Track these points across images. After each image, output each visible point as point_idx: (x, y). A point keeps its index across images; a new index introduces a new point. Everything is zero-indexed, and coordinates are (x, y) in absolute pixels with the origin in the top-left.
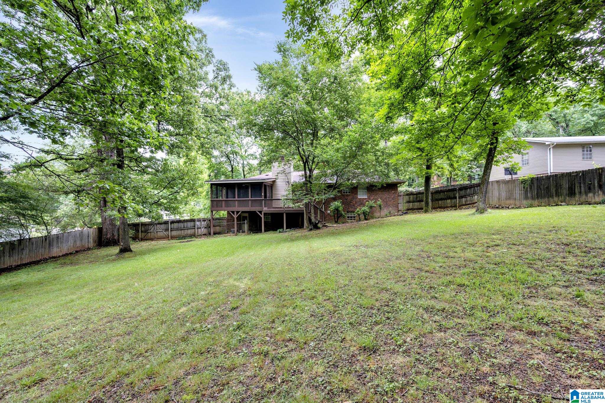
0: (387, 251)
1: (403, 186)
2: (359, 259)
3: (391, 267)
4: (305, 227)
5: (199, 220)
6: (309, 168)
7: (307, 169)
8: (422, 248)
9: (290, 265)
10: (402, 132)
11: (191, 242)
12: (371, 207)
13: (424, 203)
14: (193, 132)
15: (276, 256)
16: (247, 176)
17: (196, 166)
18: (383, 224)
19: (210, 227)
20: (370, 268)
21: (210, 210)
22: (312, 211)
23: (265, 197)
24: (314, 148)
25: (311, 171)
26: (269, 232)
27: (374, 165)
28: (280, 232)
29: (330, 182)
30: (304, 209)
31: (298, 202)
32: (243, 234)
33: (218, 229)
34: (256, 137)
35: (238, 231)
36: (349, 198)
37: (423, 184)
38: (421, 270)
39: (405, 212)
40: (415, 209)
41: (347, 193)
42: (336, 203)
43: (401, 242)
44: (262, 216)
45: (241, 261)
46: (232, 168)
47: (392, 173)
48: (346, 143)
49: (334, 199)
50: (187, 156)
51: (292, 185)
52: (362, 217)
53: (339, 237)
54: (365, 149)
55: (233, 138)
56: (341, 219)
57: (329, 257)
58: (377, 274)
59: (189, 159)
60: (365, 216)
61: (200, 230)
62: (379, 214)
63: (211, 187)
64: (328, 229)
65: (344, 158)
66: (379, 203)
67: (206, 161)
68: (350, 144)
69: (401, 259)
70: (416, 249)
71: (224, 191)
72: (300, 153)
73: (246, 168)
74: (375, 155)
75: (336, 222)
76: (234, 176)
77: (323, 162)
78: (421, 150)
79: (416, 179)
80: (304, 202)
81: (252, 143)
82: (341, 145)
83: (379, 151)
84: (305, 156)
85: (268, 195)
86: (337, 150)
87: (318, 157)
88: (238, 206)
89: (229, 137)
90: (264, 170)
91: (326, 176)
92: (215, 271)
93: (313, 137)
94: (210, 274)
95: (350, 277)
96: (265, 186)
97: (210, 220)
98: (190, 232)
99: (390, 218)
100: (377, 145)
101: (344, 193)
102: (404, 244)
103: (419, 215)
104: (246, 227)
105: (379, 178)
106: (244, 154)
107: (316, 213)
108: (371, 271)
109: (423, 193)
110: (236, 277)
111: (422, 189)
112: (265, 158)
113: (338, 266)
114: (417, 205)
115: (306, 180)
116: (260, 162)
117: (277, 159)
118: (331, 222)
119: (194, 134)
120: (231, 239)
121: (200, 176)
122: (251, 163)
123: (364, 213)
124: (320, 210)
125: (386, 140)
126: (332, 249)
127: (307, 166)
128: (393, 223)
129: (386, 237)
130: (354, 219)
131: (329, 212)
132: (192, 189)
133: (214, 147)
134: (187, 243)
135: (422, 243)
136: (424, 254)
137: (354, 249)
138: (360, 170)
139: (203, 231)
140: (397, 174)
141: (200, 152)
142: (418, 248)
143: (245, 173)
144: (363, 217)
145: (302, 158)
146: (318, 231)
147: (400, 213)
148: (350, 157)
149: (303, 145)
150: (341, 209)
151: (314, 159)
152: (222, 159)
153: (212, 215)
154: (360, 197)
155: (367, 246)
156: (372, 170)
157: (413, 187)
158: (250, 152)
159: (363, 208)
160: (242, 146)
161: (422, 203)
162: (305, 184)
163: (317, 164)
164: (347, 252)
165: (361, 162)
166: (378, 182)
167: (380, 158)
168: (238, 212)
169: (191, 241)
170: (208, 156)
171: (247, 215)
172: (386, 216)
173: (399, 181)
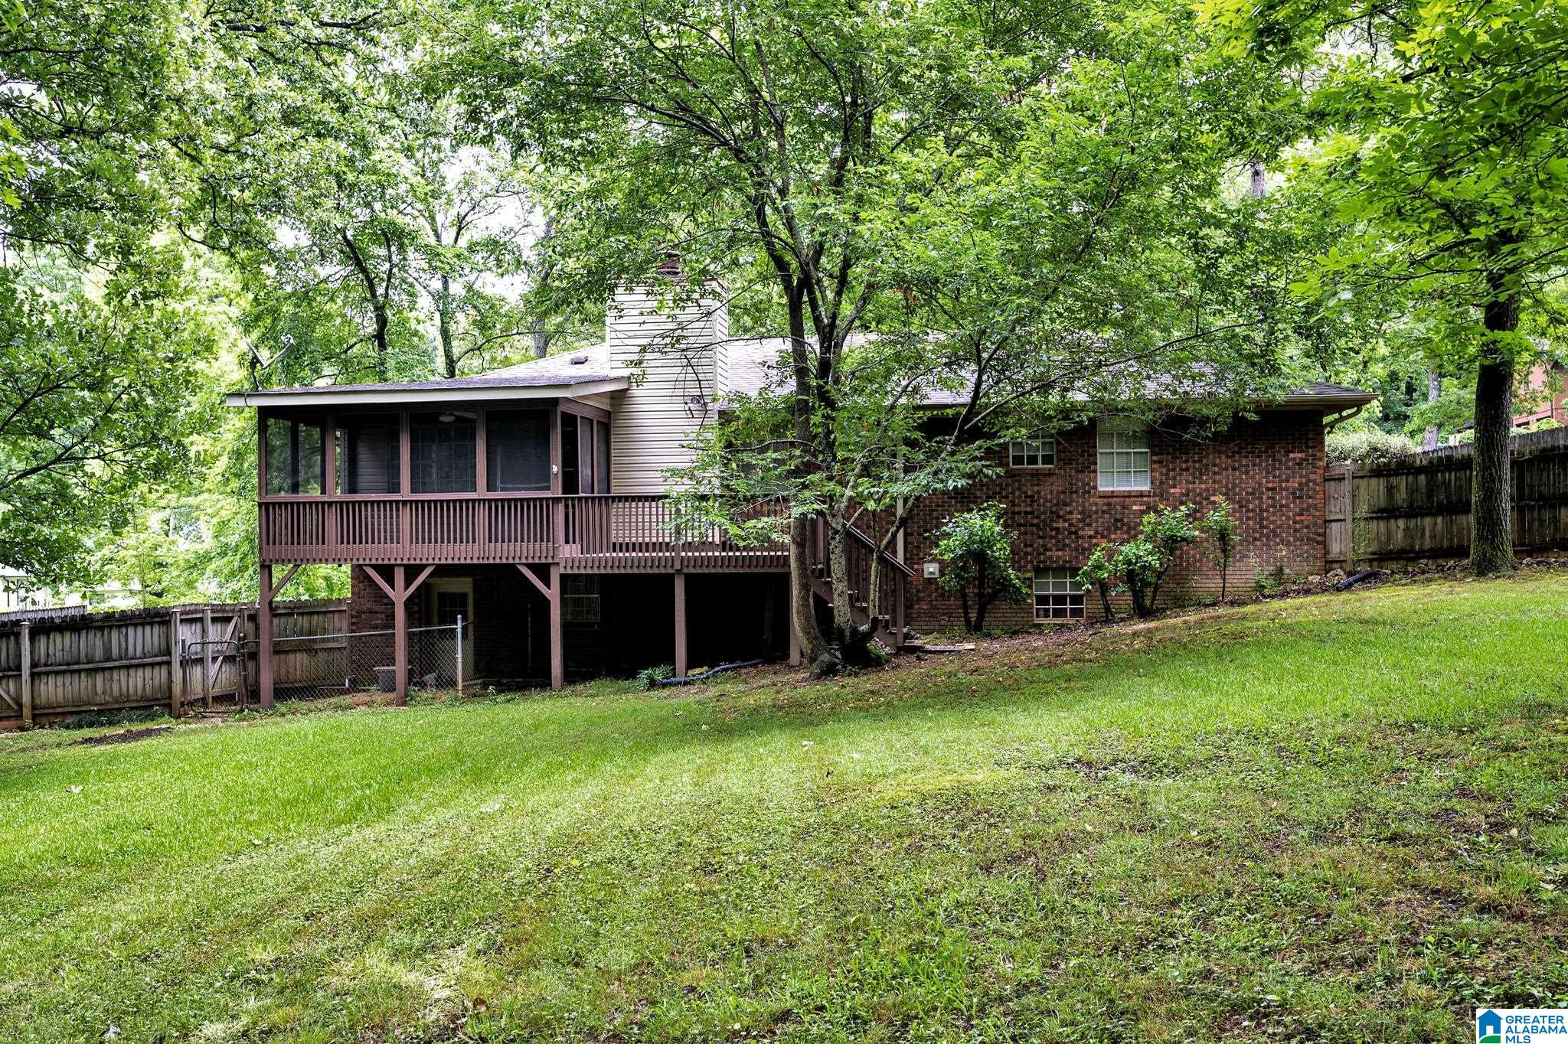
0: (1265, 793)
1: (1357, 421)
2: (1101, 839)
3: (1288, 886)
4: (794, 657)
5: (193, 617)
6: (817, 320)
7: (808, 325)
8: (1461, 776)
9: (708, 869)
10: (1348, 117)
11: (145, 743)
12: (1172, 544)
13: (1472, 518)
14: (159, 119)
15: (630, 821)
16: (469, 365)
17: (179, 308)
18: (1238, 637)
19: (254, 656)
20: (1163, 887)
21: (253, 560)
22: (838, 566)
23: (570, 483)
24: (849, 206)
25: (830, 336)
26: (592, 686)
27: (1188, 303)
28: (653, 684)
29: (938, 396)
30: (793, 553)
31: (756, 514)
32: (446, 696)
33: (299, 664)
34: (520, 146)
35: (415, 679)
36: (1049, 491)
37: (1470, 413)
38: (1452, 898)
39: (1364, 568)
40: (1420, 555)
41: (1033, 460)
42: (974, 519)
43: (1340, 740)
44: (553, 594)
45: (431, 850)
46: (382, 321)
47: (1292, 351)
48: (1034, 177)
49: (964, 499)
50: (126, 251)
51: (726, 417)
52: (1121, 596)
53: (987, 714)
54: (1142, 211)
55: (385, 153)
56: (1002, 610)
57: (934, 829)
58: (1203, 921)
59: (136, 267)
60: (1138, 596)
61: (197, 672)
62: (1214, 584)
63: (262, 428)
64: (924, 668)
65: (1023, 262)
66: (1214, 517)
67: (231, 281)
68: (1058, 182)
69: (1341, 841)
70: (1425, 782)
71: (337, 453)
72: (767, 234)
73: (462, 322)
74: (1197, 249)
75: (976, 629)
76: (391, 363)
77: (900, 282)
78: (1458, 215)
79: (1428, 382)
80: (796, 511)
81: (494, 181)
82: (1008, 184)
83: (1219, 224)
84: (796, 254)
85: (584, 472)
86: (985, 217)
87: (876, 252)
88: (415, 539)
89: (365, 147)
90: (560, 330)
91: (915, 363)
92: (282, 903)
93: (846, 140)
94: (255, 924)
95: (1049, 942)
96: (570, 420)
97: (253, 618)
98: (138, 682)
99: (1276, 604)
100: (1207, 190)
101: (1018, 460)
102: (1358, 751)
103: (1446, 586)
104: (460, 654)
105: (1220, 378)
106: (448, 237)
107: (856, 577)
108: (1174, 903)
109: (1465, 464)
110: (402, 938)
111: (1461, 439)
112: (571, 263)
113: (982, 879)
114: (1432, 526)
115: (803, 387)
116: (544, 289)
117: (641, 268)
118: (942, 631)
119: (163, 127)
120: (371, 720)
121: (200, 366)
122: (488, 291)
123: (1131, 576)
124: (882, 559)
125: (1255, 158)
126: (947, 781)
127: (807, 310)
128: (1295, 634)
129: (1256, 714)
130: (1077, 613)
131: (931, 569)
132: (153, 441)
133: (275, 201)
134: (123, 747)
135: (1459, 747)
136: (1473, 814)
137: (1075, 782)
138: (1109, 333)
139: (217, 676)
140: (1321, 352)
141: (196, 232)
142: (1435, 778)
143: (457, 347)
144: (1129, 597)
145: (781, 265)
146: (866, 682)
147: (1338, 576)
148: (1052, 256)
149: (783, 192)
150: (1000, 551)
151: (847, 264)
152: (323, 271)
153: (268, 587)
154: (1106, 484)
155: (1149, 766)
156: (1176, 334)
157: (1409, 427)
158: (483, 227)
159: (1129, 549)
160: (435, 195)
161: (1462, 520)
162: (799, 408)
163: (865, 300)
164: (1035, 796)
165: (1114, 281)
166: (1210, 398)
167: (1225, 266)
168: (412, 571)
169: (149, 733)
170: (243, 254)
171: (463, 586)
172: (1259, 593)
173: (1333, 393)
